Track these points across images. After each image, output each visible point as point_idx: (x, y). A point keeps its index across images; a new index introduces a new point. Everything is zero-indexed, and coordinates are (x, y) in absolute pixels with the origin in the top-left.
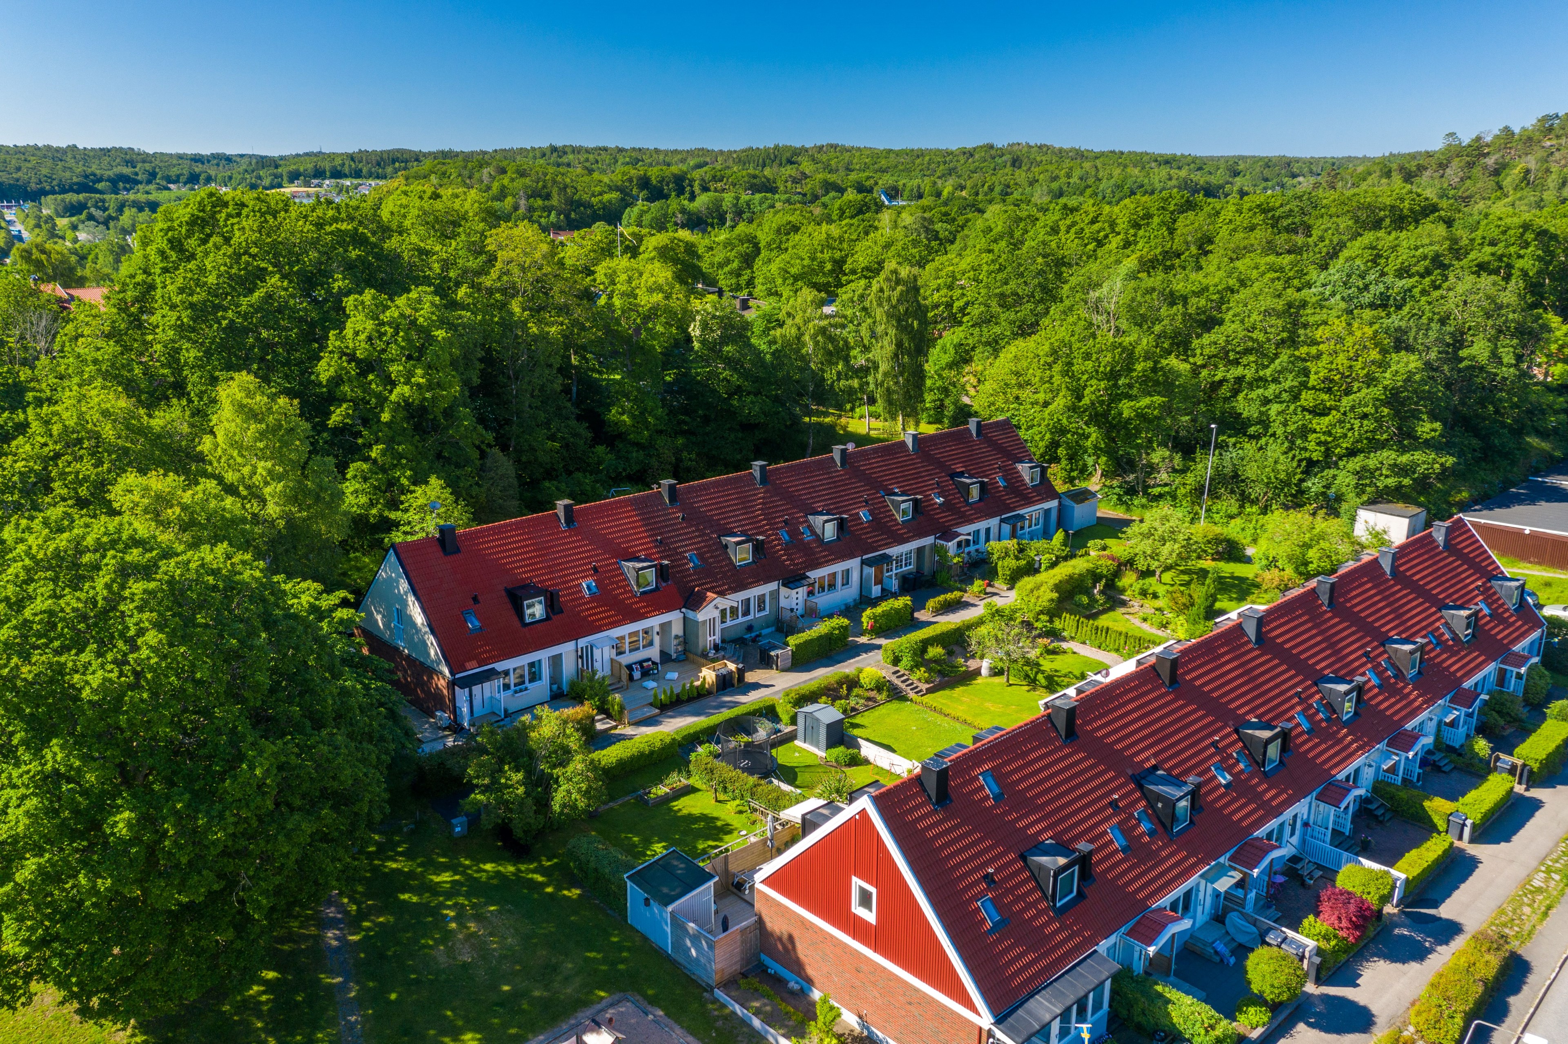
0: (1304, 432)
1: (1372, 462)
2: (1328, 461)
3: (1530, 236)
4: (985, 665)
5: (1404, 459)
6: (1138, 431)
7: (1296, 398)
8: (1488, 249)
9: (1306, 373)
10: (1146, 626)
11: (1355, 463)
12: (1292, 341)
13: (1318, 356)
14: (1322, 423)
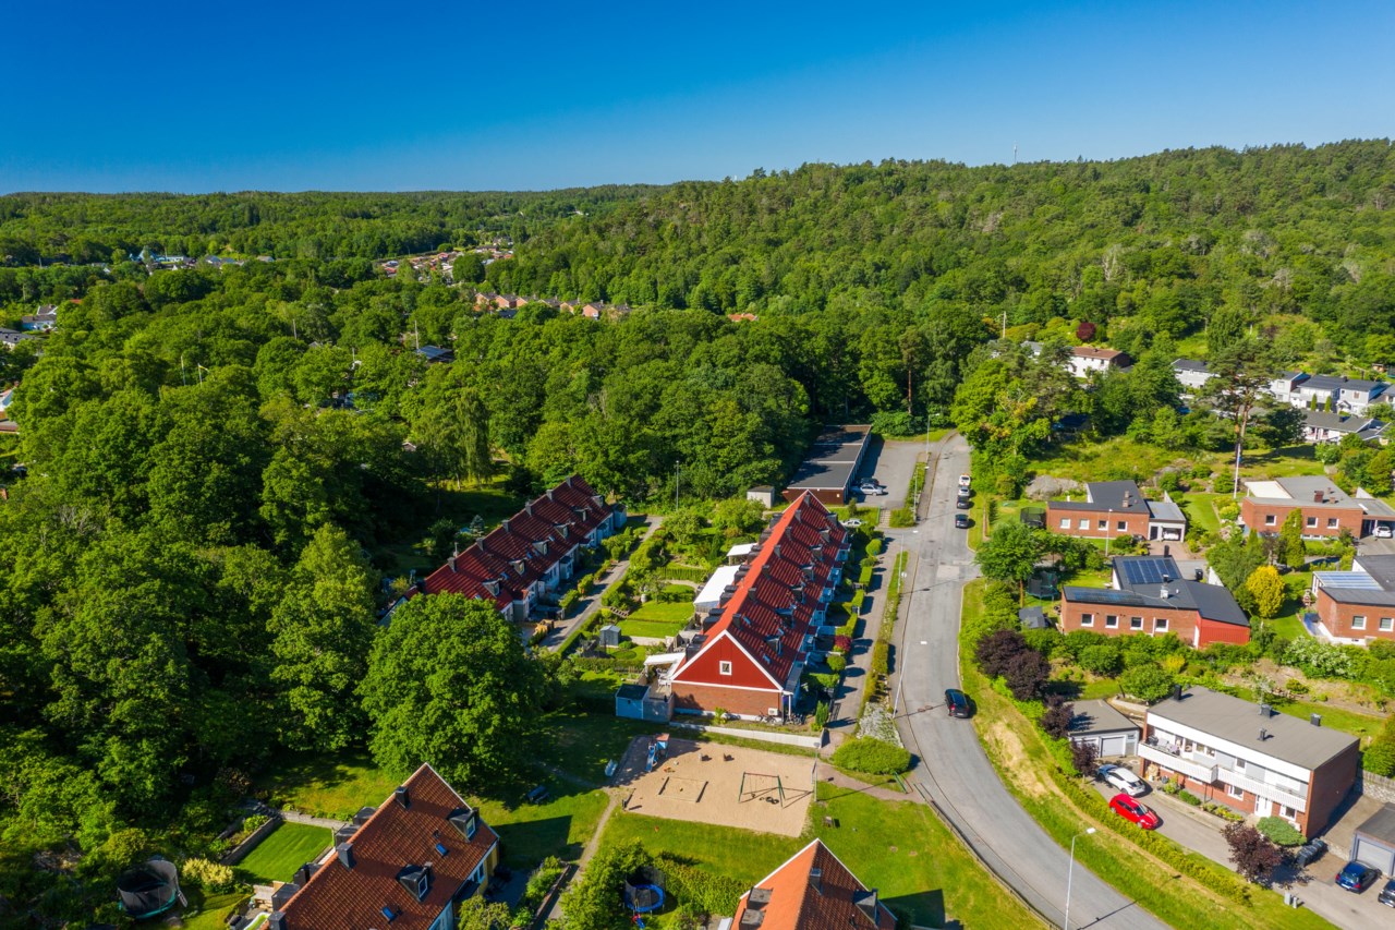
0: (715, 458)
1: (750, 468)
2: (729, 469)
3: (774, 340)
4: (643, 597)
5: (762, 464)
6: (638, 469)
7: (708, 441)
8: (757, 347)
9: (710, 428)
10: (689, 566)
11: (741, 470)
12: (700, 414)
13: (715, 419)
14: (724, 452)
